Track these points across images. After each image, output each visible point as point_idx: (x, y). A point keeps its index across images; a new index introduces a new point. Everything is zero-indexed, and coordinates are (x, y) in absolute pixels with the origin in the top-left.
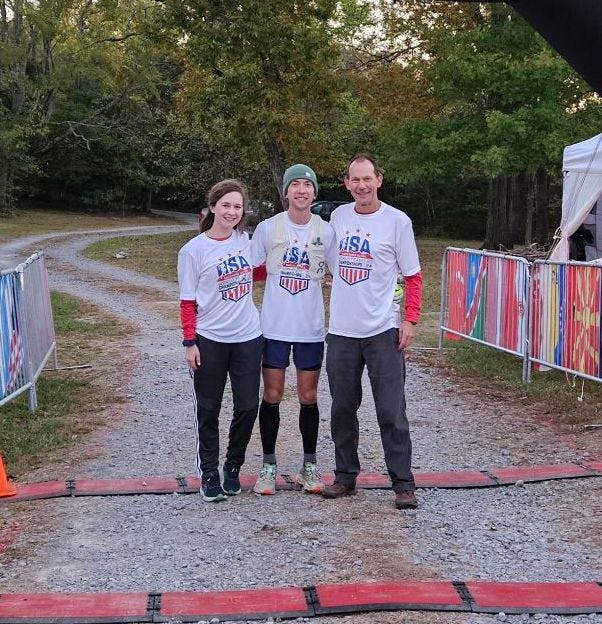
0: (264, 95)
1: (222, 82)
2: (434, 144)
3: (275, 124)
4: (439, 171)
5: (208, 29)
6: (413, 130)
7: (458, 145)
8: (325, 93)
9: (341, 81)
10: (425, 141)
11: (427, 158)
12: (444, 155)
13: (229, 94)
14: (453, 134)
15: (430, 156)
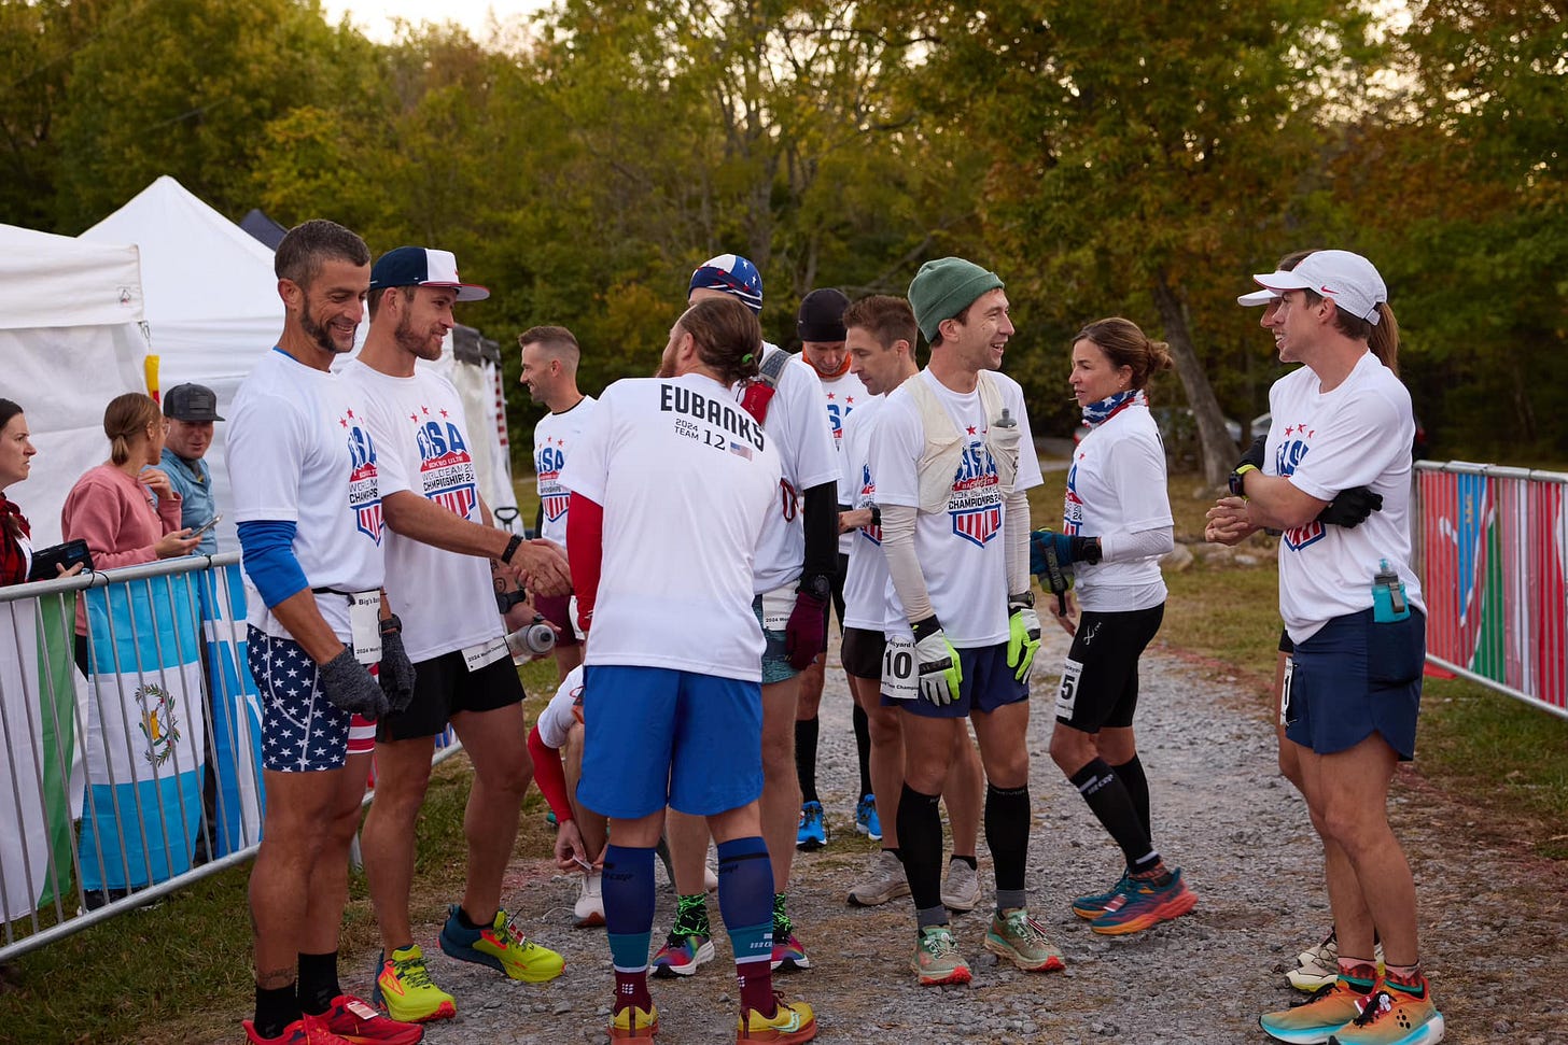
0: (1137, 198)
1: (1057, 177)
2: (1481, 264)
3: (1159, 250)
4: (1496, 321)
5: (1028, 80)
6: (1436, 241)
7: (1533, 263)
8: (1261, 185)
9: (1291, 156)
10: (1461, 263)
11: (1470, 298)
12: (1502, 287)
13: (1071, 200)
14: (1521, 243)
15: (1475, 294)
